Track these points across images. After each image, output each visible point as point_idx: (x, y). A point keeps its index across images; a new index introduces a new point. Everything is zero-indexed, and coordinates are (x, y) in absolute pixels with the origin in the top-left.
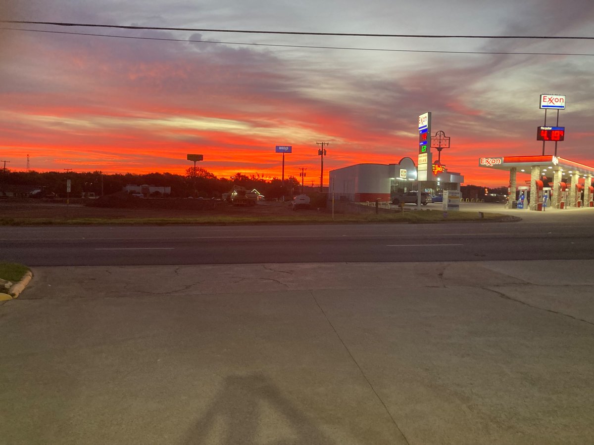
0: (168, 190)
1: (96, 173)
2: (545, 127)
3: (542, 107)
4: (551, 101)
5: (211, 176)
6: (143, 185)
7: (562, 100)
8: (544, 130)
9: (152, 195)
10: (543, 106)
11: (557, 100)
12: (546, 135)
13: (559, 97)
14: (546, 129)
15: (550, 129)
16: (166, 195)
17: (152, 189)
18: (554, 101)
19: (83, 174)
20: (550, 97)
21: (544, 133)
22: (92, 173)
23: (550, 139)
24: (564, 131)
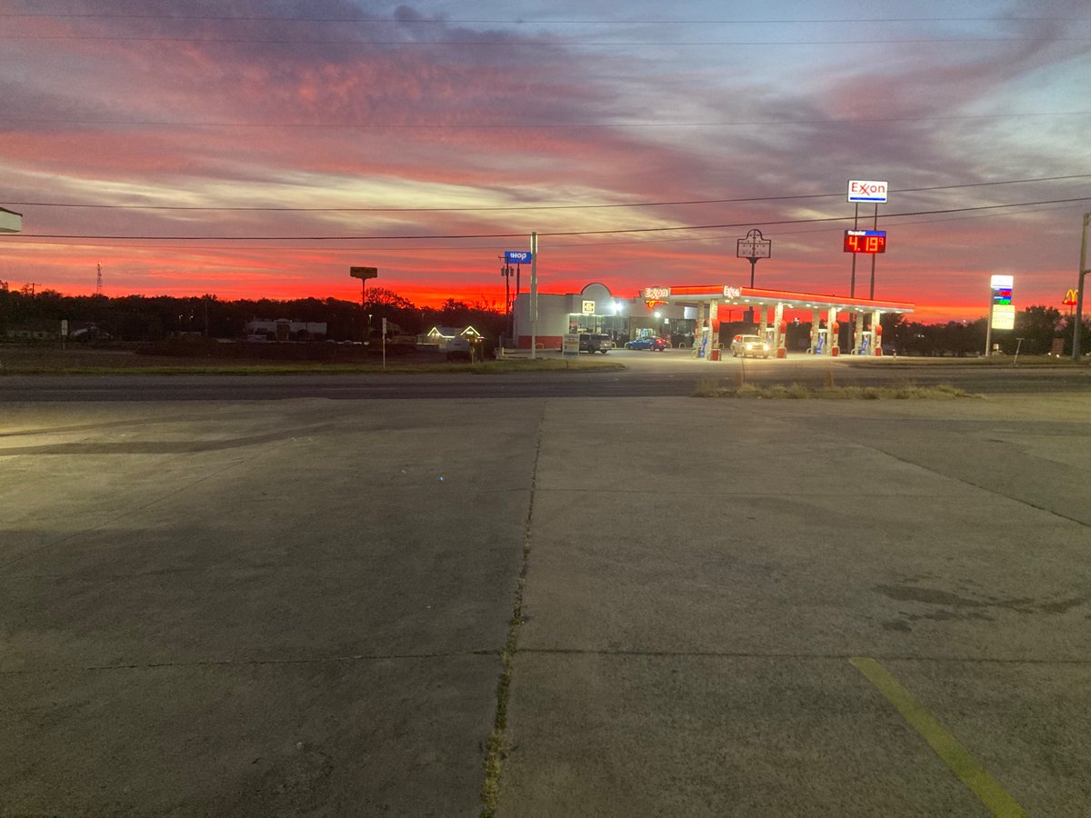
0: (321, 328)
1: (207, 298)
2: (856, 230)
3: (850, 200)
4: (865, 191)
5: (405, 303)
6: (280, 320)
7: (881, 189)
8: (854, 237)
9: (293, 336)
10: (852, 199)
11: (874, 190)
12: (856, 244)
13: (877, 184)
14: (857, 233)
15: (863, 234)
16: (318, 336)
17: (295, 326)
18: (868, 190)
19: (185, 300)
20: (862, 183)
21: (853, 241)
22: (200, 297)
23: (863, 250)
24: (885, 238)
